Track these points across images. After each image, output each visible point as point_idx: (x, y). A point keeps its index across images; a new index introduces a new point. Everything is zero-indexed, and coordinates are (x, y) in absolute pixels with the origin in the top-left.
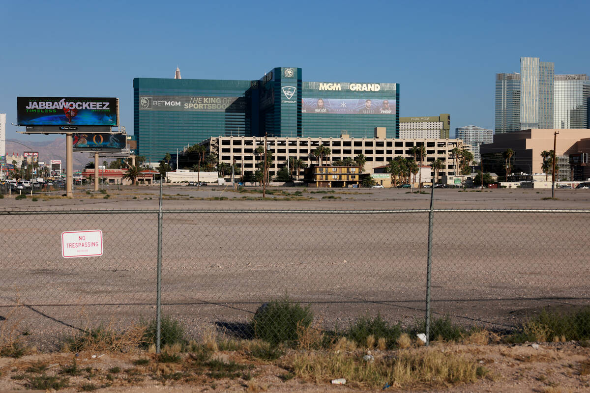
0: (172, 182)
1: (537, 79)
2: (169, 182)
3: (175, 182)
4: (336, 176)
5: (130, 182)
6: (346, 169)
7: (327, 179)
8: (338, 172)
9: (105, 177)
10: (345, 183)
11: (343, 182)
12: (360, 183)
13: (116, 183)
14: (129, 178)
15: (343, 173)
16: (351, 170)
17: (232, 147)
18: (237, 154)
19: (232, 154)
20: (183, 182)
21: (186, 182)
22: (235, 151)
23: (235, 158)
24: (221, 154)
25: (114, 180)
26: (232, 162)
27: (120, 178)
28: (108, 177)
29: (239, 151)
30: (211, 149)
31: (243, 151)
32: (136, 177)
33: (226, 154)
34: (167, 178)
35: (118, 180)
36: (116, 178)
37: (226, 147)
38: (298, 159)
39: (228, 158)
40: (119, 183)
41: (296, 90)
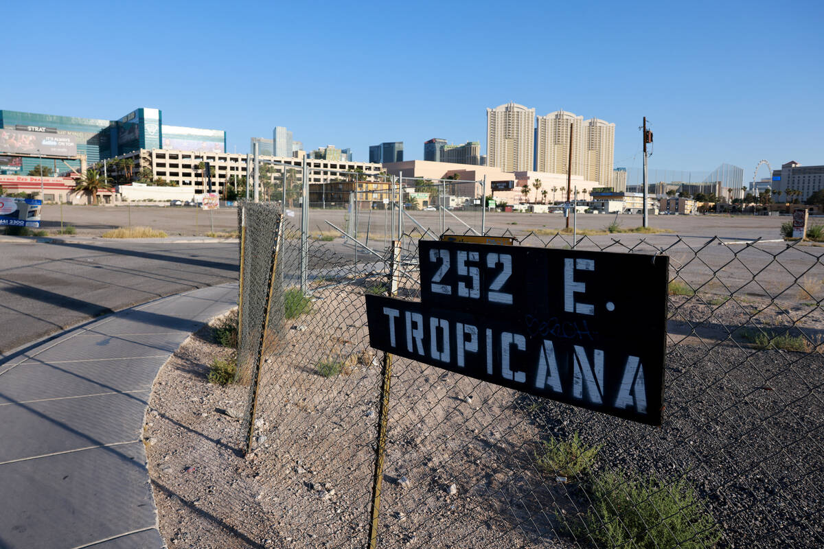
0: (129, 201)
1: (285, 140)
2: (126, 201)
3: (134, 201)
4: (376, 194)
5: (85, 198)
7: (367, 199)
8: (379, 190)
9: (36, 190)
13: (57, 199)
14: (82, 192)
17: (168, 161)
18: (174, 170)
19: (168, 170)
20: (145, 201)
21: (150, 201)
22: (172, 166)
23: (172, 174)
24: (156, 169)
25: (54, 195)
26: (168, 178)
27: (64, 192)
28: (41, 190)
29: (176, 166)
30: (142, 162)
31: (180, 166)
32: (97, 191)
33: (161, 169)
34: (121, 194)
35: (60, 196)
36: (57, 193)
37: (161, 161)
38: (240, 177)
39: (164, 174)
40: (65, 201)
41: (157, 128)
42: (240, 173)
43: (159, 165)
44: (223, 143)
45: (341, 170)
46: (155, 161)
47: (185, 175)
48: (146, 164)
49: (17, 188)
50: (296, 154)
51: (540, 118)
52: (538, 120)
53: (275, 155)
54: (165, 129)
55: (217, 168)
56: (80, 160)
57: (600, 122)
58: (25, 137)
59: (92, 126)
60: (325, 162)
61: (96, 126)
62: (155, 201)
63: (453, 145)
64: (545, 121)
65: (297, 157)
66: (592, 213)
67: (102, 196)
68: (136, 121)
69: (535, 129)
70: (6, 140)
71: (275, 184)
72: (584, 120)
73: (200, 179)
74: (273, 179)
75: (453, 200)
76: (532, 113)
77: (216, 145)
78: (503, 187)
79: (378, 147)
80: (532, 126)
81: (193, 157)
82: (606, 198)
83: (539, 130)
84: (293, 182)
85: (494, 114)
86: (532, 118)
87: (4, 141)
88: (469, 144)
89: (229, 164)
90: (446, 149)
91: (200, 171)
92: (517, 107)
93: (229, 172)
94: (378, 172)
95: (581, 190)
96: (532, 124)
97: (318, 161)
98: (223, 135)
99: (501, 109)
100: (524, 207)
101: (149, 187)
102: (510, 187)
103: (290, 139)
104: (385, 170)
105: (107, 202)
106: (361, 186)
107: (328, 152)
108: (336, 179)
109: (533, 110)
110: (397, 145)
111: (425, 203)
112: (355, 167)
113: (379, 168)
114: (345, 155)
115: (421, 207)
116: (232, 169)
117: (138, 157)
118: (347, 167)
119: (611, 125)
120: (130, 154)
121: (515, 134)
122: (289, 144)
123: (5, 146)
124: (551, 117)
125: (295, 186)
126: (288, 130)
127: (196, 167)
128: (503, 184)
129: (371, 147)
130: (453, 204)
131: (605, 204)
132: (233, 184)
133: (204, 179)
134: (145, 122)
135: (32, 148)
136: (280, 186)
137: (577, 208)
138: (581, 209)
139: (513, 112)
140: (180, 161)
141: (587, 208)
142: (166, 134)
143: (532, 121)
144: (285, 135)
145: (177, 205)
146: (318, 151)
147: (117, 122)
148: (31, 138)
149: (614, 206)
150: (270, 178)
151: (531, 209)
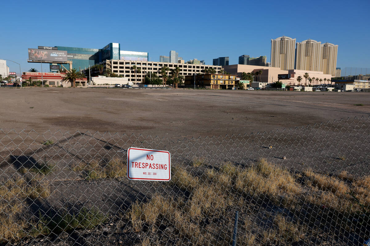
0: (96, 84)
2: (95, 85)
3: (99, 85)
4: (222, 81)
5: (70, 84)
6: (228, 76)
7: (217, 83)
8: (223, 79)
9: (45, 80)
10: (227, 86)
11: (226, 85)
12: (235, 86)
13: (56, 85)
14: (68, 80)
15: (226, 79)
16: (231, 77)
17: (119, 65)
18: (122, 70)
19: (119, 69)
20: (104, 84)
21: (107, 84)
22: (121, 67)
23: (121, 72)
24: (113, 69)
25: (54, 82)
26: (119, 74)
27: (59, 80)
28: (47, 79)
29: (122, 68)
30: (107, 66)
31: (124, 68)
32: (75, 80)
33: (116, 69)
34: (93, 81)
35: (58, 83)
36: (56, 81)
37: (115, 65)
38: (153, 73)
39: (117, 71)
40: (60, 85)
41: (118, 51)
42: (153, 71)
43: (114, 67)
44: (147, 58)
45: (201, 69)
46: (113, 65)
47: (127, 72)
48: (109, 67)
49: (37, 79)
50: (180, 62)
51: (298, 43)
52: (297, 44)
53: (170, 62)
54: (122, 52)
55: (142, 68)
56: (69, 64)
57: (330, 45)
58: (42, 53)
59: (91, 52)
60: (194, 65)
61: (93, 52)
62: (109, 85)
63: (253, 58)
64: (300, 45)
65: (180, 63)
66: (337, 91)
67: (80, 82)
68: (109, 49)
69: (296, 49)
70: (33, 54)
71: (169, 76)
72: (321, 44)
73: (133, 74)
74: (168, 73)
75: (261, 84)
76: (294, 41)
77: (144, 59)
78: (284, 77)
79: (217, 59)
80: (294, 47)
81: (130, 63)
82: (344, 83)
83: (298, 50)
84: (178, 75)
85: (275, 42)
86: (294, 44)
87: (32, 55)
88: (261, 57)
89: (148, 66)
90: (250, 59)
91: (133, 70)
92: (287, 38)
93: (147, 71)
94: (220, 70)
95: (323, 79)
96: (294, 46)
97: (190, 65)
98: (147, 54)
99: (279, 39)
100: (299, 88)
101: (107, 78)
102: (289, 77)
103: (177, 56)
104: (223, 69)
105: (83, 86)
106: (214, 77)
107: (194, 62)
108: (199, 73)
109: (295, 39)
110: (226, 58)
111: (248, 86)
112: (209, 68)
113: (220, 68)
114: (202, 63)
115: (246, 88)
116: (149, 69)
117: (105, 64)
118: (204, 68)
119: (336, 46)
120: (102, 63)
121: (285, 52)
122: (176, 58)
123: (33, 57)
124: (304, 42)
125: (179, 77)
126: (176, 52)
127: (132, 68)
128: (285, 76)
129: (214, 60)
130: (260, 86)
131: (344, 86)
132: (149, 76)
133: (135, 74)
134: (113, 49)
135: (46, 58)
136: (171, 77)
137: (328, 88)
138: (330, 89)
139: (285, 41)
140: (125, 65)
141: (333, 88)
142: (122, 55)
143: (294, 45)
144: (175, 55)
145: (118, 87)
146: (189, 61)
147: (102, 50)
148: (45, 53)
149: (349, 87)
150: (167, 73)
151: (303, 89)
